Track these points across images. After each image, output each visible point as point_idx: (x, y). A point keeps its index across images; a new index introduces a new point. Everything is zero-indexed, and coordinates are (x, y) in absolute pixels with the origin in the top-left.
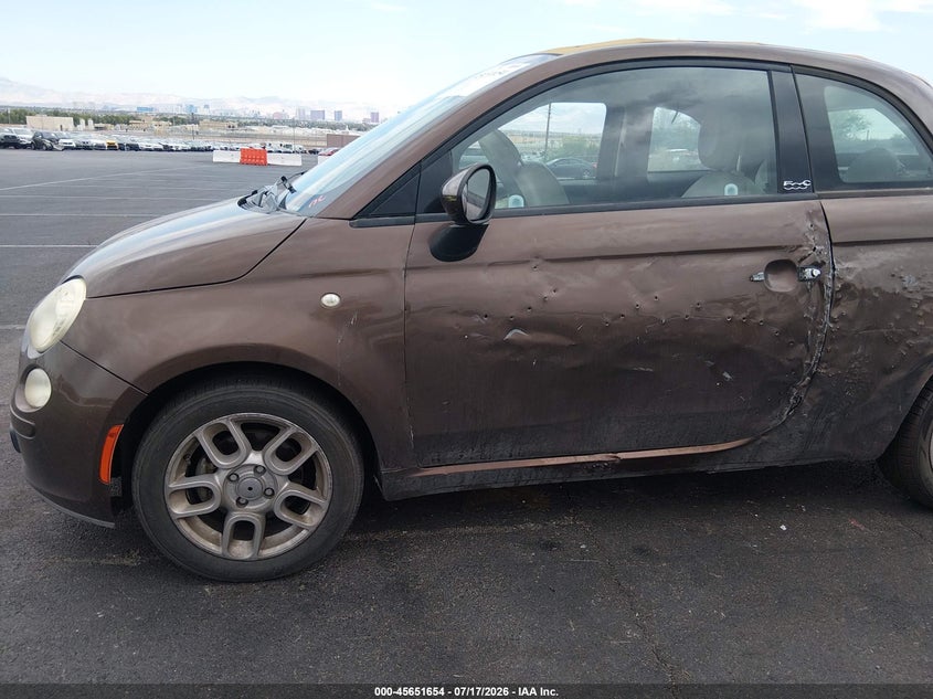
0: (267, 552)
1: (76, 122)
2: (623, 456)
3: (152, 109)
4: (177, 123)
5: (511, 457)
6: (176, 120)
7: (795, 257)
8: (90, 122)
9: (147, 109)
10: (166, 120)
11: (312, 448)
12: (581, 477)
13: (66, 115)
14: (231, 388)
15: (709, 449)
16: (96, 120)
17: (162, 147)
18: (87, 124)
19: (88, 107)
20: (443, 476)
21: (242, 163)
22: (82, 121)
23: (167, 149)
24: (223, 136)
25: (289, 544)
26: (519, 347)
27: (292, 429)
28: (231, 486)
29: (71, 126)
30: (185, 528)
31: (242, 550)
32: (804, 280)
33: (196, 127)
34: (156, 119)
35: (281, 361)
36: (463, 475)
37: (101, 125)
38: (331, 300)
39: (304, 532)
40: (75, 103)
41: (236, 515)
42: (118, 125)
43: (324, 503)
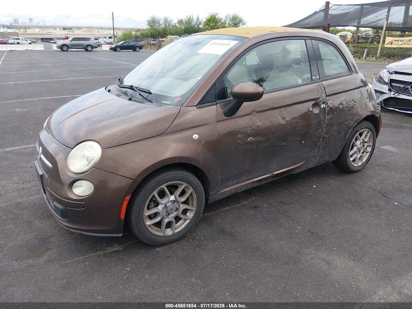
0: (177, 231)
2: (275, 173)
5: (246, 181)
7: (319, 101)
11: (190, 191)
12: (263, 183)
14: (165, 174)
15: (296, 166)
20: (226, 191)
25: (183, 226)
26: (251, 143)
27: (185, 185)
28: (165, 210)
30: (150, 229)
31: (169, 232)
32: (321, 108)
35: (183, 162)
36: (232, 190)
38: (196, 136)
39: (188, 220)
41: (166, 220)
43: (194, 209)
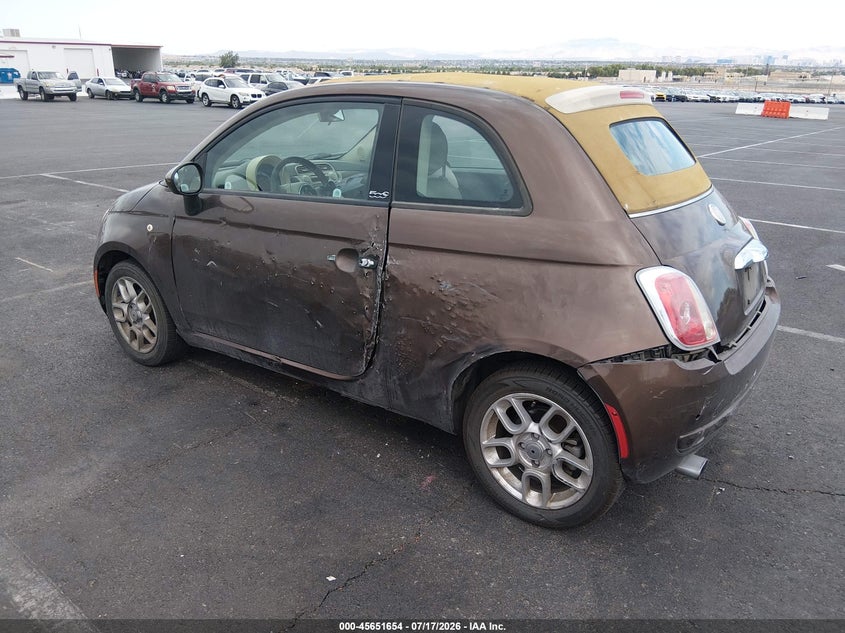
0: (142, 350)
1: (658, 74)
3: (731, 61)
4: (750, 74)
6: (750, 71)
7: (358, 248)
8: (671, 74)
9: (726, 61)
10: (739, 71)
11: (150, 302)
13: (652, 68)
16: (675, 73)
17: (709, 98)
18: (667, 75)
19: (674, 60)
21: (763, 115)
22: (664, 74)
23: (714, 100)
24: (791, 86)
29: (653, 78)
30: (120, 327)
32: (362, 266)
33: (763, 78)
34: (728, 71)
37: (679, 77)
38: (150, 228)
40: (664, 57)
41: (132, 327)
42: (694, 77)
